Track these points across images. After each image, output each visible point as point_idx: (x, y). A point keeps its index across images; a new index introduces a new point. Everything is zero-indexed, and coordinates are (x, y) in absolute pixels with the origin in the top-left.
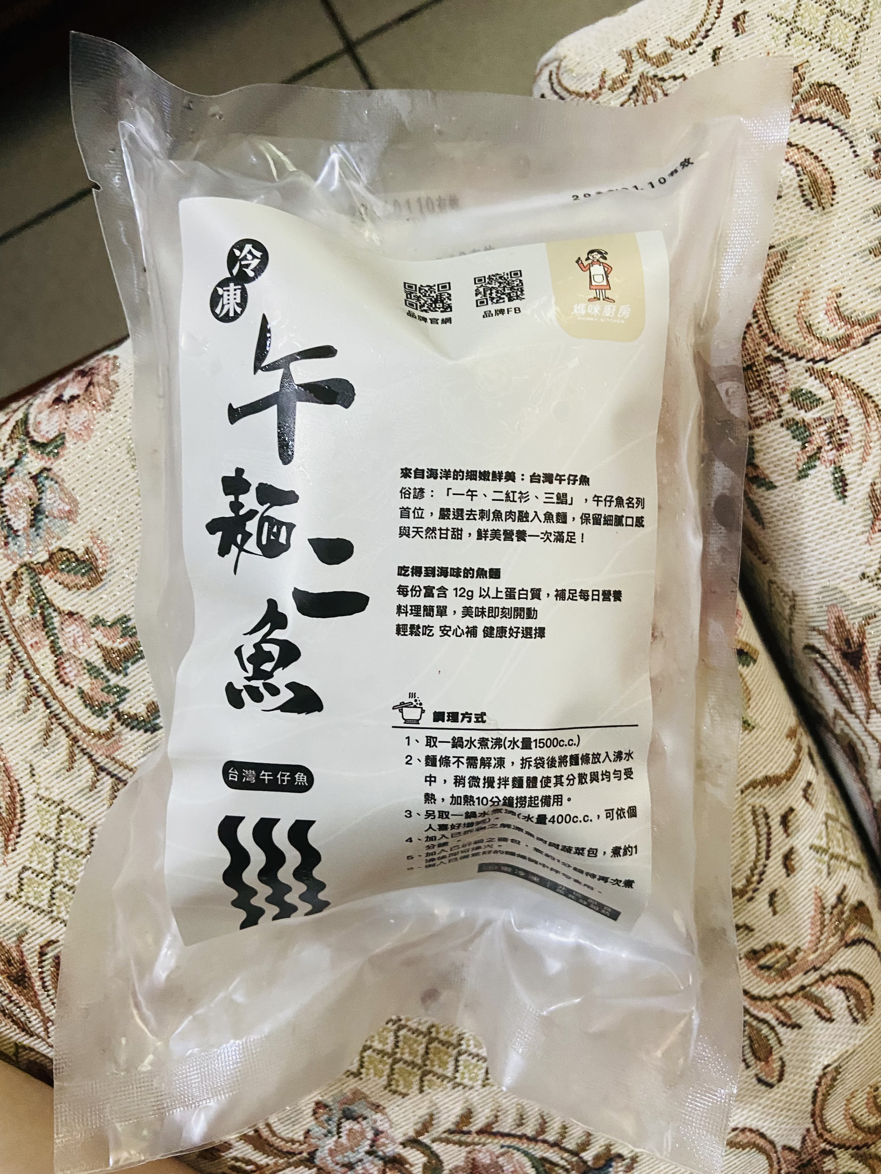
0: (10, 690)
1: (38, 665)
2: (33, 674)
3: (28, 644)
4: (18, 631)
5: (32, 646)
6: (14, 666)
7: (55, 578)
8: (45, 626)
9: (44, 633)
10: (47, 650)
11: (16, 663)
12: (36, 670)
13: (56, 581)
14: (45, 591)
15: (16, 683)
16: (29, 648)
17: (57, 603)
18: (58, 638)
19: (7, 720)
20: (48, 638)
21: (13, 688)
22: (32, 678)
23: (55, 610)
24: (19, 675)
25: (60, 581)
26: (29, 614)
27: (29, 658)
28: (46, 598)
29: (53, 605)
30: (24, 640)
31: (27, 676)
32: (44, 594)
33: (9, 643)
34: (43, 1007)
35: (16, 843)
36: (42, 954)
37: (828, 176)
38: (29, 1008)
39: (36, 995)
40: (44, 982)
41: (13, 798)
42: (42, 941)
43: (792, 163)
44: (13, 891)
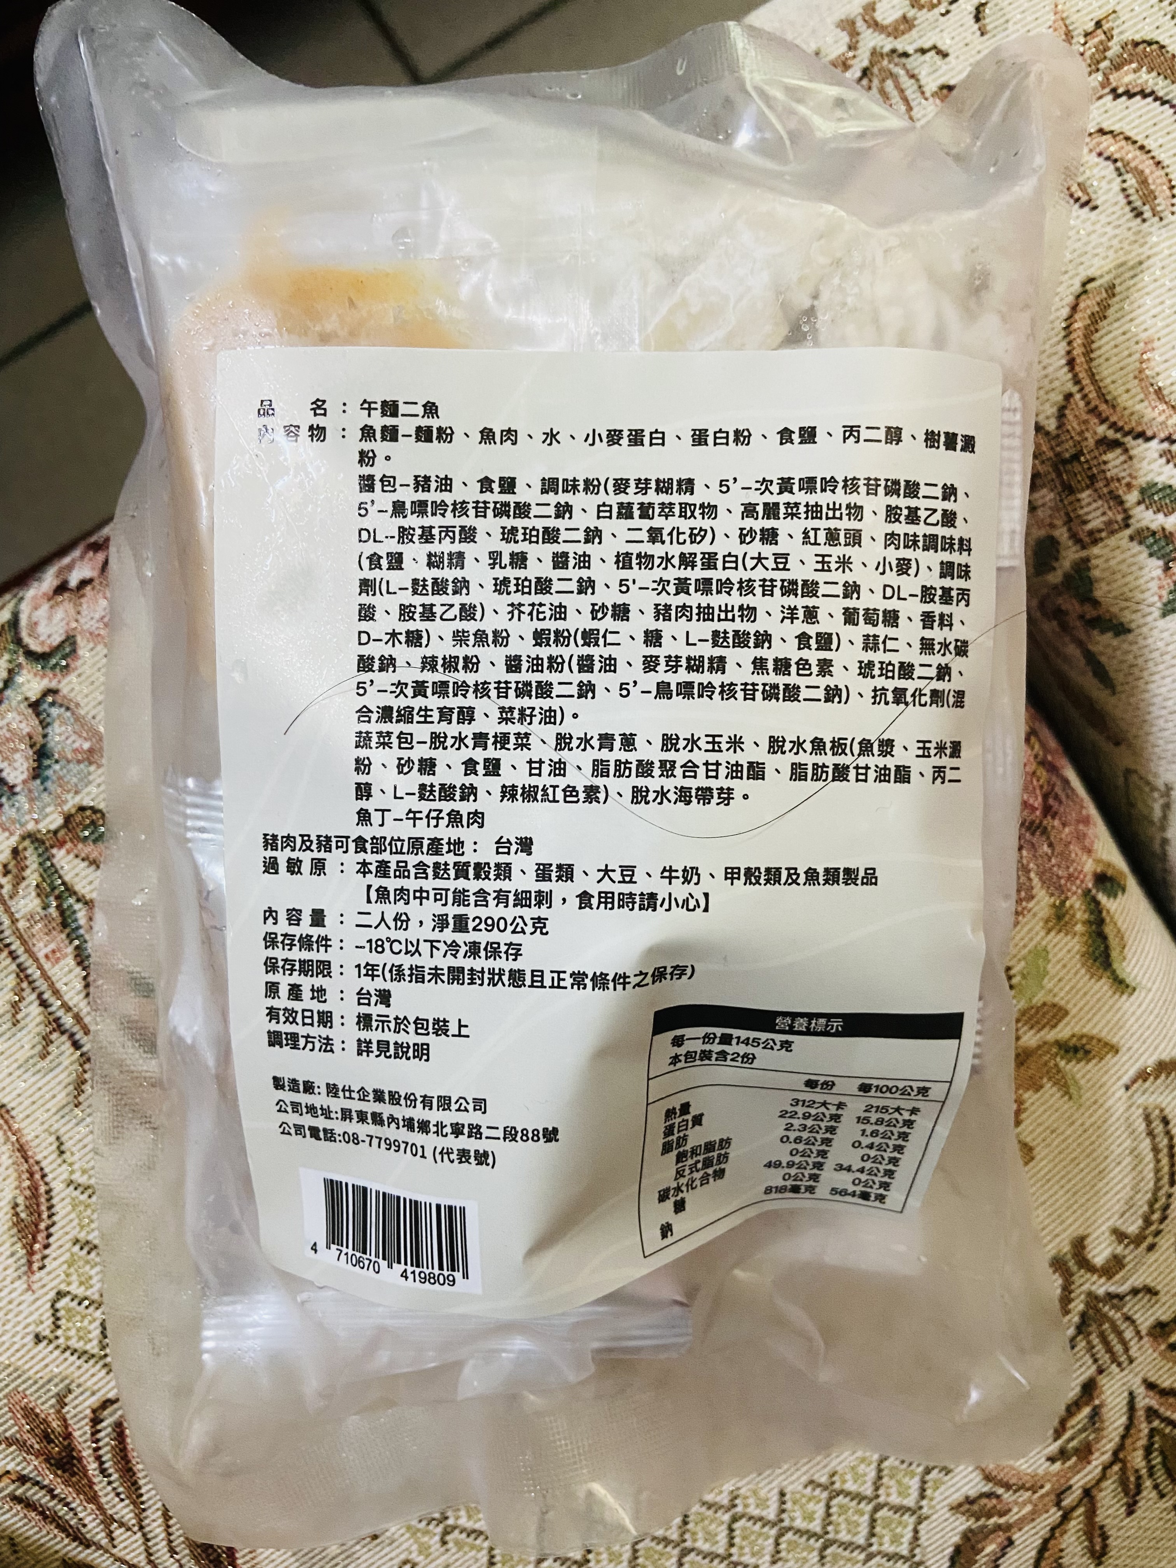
0: (19, 1026)
1: (58, 985)
2: (52, 1000)
3: (41, 955)
4: (26, 937)
5: (47, 956)
6: (23, 990)
7: (75, 851)
8: (64, 925)
9: (63, 936)
10: (70, 961)
11: (25, 985)
12: (56, 993)
13: (77, 856)
14: (61, 872)
15: (27, 1015)
16: (43, 961)
17: (81, 888)
18: (86, 941)
19: (18, 1073)
20: (71, 942)
21: (22, 1023)
22: (50, 1006)
23: (78, 900)
24: (31, 1003)
25: (83, 855)
26: (39, 910)
27: (45, 976)
28: (64, 883)
29: (75, 893)
30: (35, 949)
31: (44, 1004)
32: (60, 877)
33: (13, 956)
34: (103, 1500)
35: (44, 1257)
36: (96, 1421)
37: (1162, 173)
38: (81, 1504)
39: (91, 1484)
40: (102, 1463)
41: (34, 1188)
42: (94, 1401)
43: (1108, 158)
44: (45, 1329)
